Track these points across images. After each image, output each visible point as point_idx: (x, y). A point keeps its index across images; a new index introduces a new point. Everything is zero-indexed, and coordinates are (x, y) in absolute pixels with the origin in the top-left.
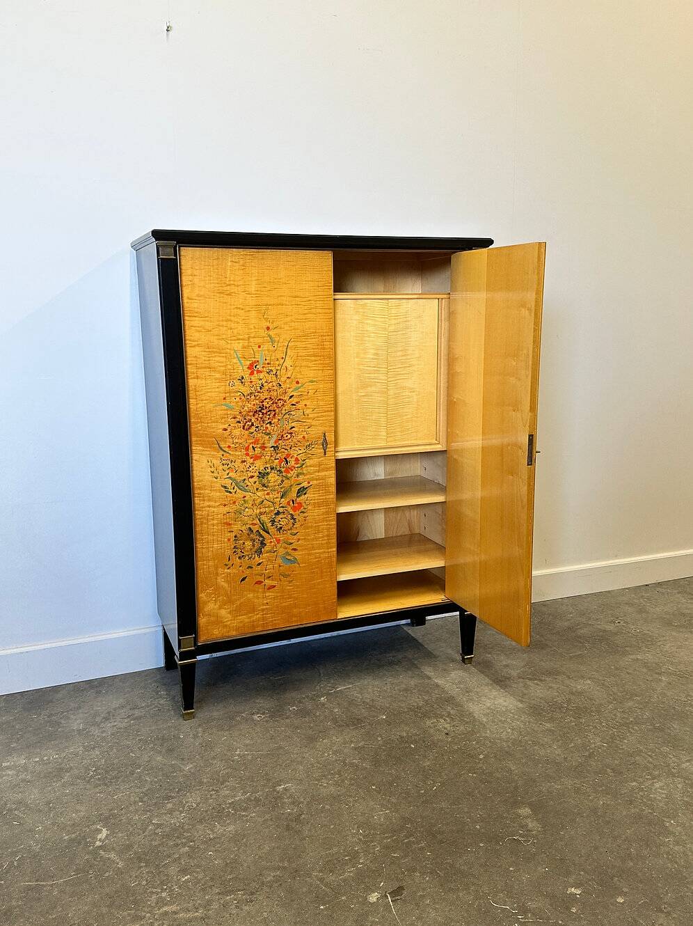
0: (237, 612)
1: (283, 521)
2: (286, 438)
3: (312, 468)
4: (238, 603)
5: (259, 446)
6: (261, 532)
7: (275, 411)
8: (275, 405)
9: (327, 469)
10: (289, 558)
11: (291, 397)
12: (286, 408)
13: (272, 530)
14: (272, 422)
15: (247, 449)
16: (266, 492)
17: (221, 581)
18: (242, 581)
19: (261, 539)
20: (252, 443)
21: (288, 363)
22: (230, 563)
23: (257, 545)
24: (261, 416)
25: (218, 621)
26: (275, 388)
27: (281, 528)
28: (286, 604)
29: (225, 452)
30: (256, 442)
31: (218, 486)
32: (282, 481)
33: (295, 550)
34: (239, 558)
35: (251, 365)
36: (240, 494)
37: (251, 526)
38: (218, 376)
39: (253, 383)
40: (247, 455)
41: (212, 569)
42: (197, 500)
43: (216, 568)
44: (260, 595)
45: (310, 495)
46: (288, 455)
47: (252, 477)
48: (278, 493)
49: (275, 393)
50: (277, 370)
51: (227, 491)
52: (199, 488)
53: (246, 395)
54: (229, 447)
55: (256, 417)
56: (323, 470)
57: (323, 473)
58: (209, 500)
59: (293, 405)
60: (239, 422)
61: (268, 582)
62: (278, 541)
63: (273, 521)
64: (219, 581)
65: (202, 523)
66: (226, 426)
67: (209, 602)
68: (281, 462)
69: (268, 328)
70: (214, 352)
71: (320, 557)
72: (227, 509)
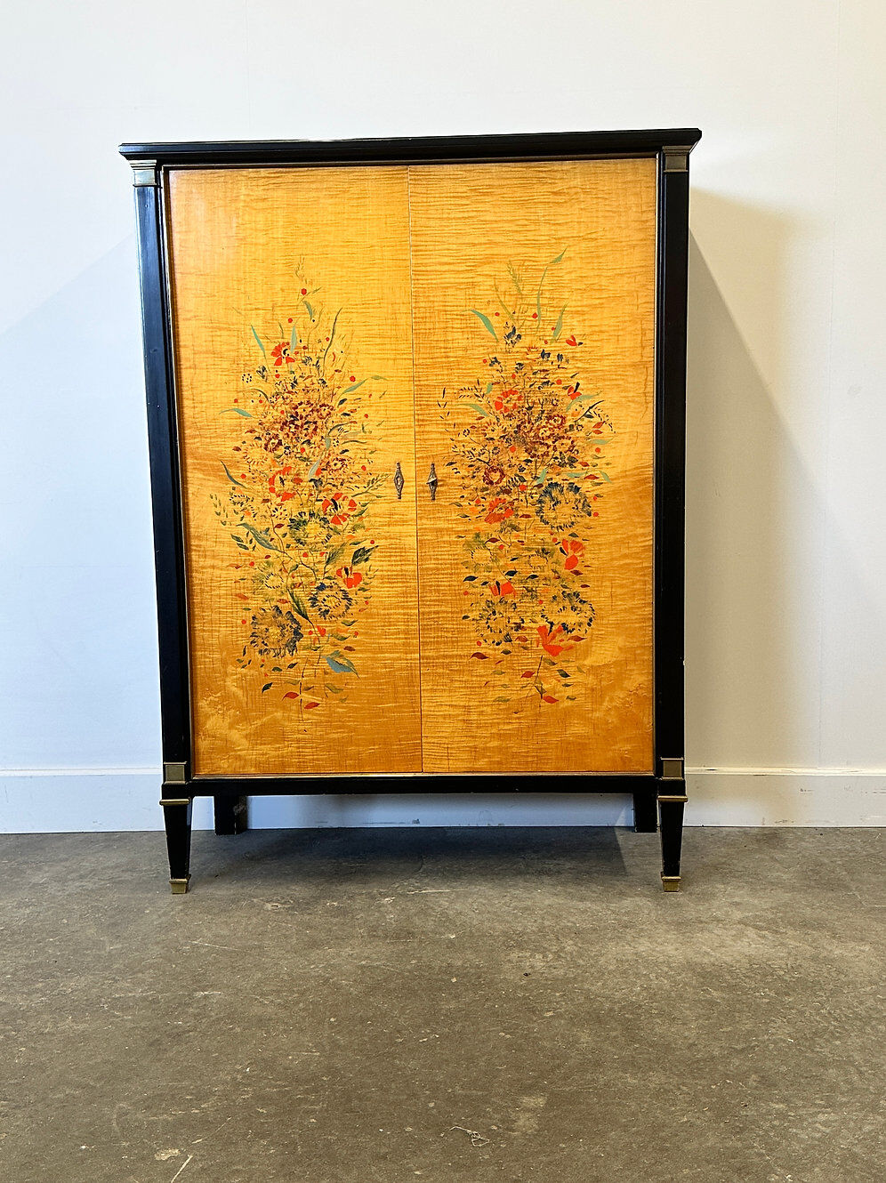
0: (257, 737)
1: (330, 599)
2: (335, 468)
3: (378, 519)
4: (259, 722)
5: (290, 477)
6: (295, 613)
7: (315, 423)
8: (315, 413)
9: (404, 522)
10: (341, 661)
11: (342, 402)
12: (334, 418)
13: (313, 613)
14: (312, 441)
15: (272, 481)
16: (302, 552)
17: (232, 686)
18: (263, 690)
19: (295, 626)
20: (280, 472)
21: (337, 347)
22: (246, 658)
23: (289, 635)
24: (293, 430)
25: (227, 748)
26: (316, 386)
27: (327, 611)
28: (335, 736)
29: (238, 483)
30: (287, 470)
31: (226, 536)
32: (329, 536)
33: (350, 649)
34: (260, 652)
35: (278, 349)
36: (261, 551)
37: (279, 605)
38: (225, 365)
39: (280, 379)
40: (272, 490)
41: (218, 665)
42: (194, 556)
43: (224, 663)
44: (294, 716)
45: (374, 564)
46: (338, 495)
47: (280, 526)
48: (322, 554)
49: (316, 396)
50: (319, 358)
51: (241, 546)
52: (199, 538)
53: (269, 396)
54: (243, 476)
55: (286, 431)
56: (396, 523)
57: (397, 529)
58: (214, 557)
59: (345, 414)
60: (259, 438)
61: (307, 697)
62: (323, 632)
63: (314, 600)
64: (228, 683)
65: (202, 591)
66: (238, 444)
67: (213, 715)
68: (326, 505)
69: (304, 292)
70: (220, 329)
71: (392, 666)
72: (238, 574)
